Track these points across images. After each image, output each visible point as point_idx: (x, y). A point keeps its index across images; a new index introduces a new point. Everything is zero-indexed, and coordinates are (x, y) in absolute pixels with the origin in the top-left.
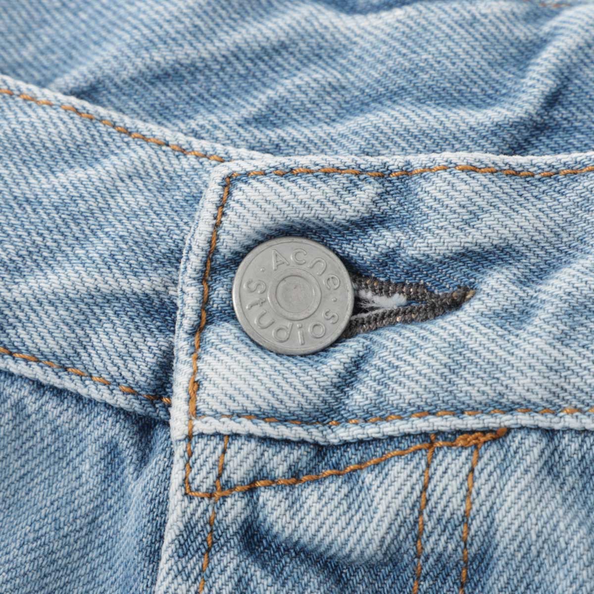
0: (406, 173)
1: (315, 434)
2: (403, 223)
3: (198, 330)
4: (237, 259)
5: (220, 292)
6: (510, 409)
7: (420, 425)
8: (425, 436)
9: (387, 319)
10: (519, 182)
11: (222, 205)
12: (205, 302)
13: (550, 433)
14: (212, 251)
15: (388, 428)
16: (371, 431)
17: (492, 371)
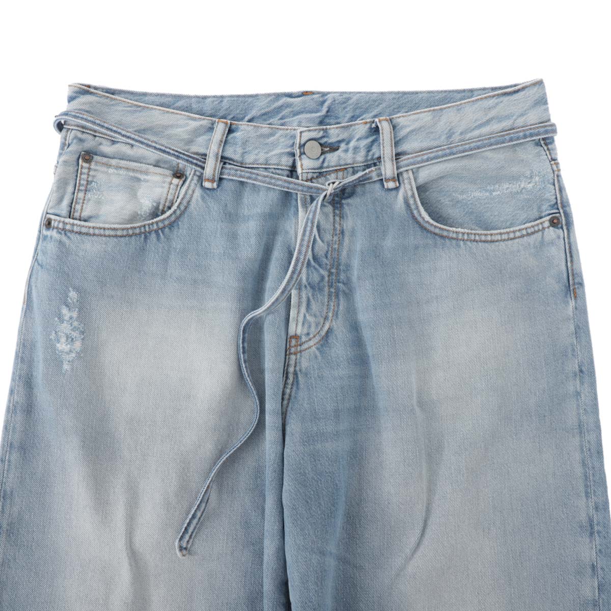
0: (326, 129)
1: (319, 171)
2: (327, 137)
3: (300, 156)
4: (304, 145)
5: (302, 150)
6: (347, 165)
7: (336, 168)
8: (336, 170)
9: (327, 152)
10: (343, 129)
11: (301, 136)
12: (300, 152)
13: (353, 167)
14: (300, 144)
15: (330, 169)
16: (328, 170)
17: (345, 160)
